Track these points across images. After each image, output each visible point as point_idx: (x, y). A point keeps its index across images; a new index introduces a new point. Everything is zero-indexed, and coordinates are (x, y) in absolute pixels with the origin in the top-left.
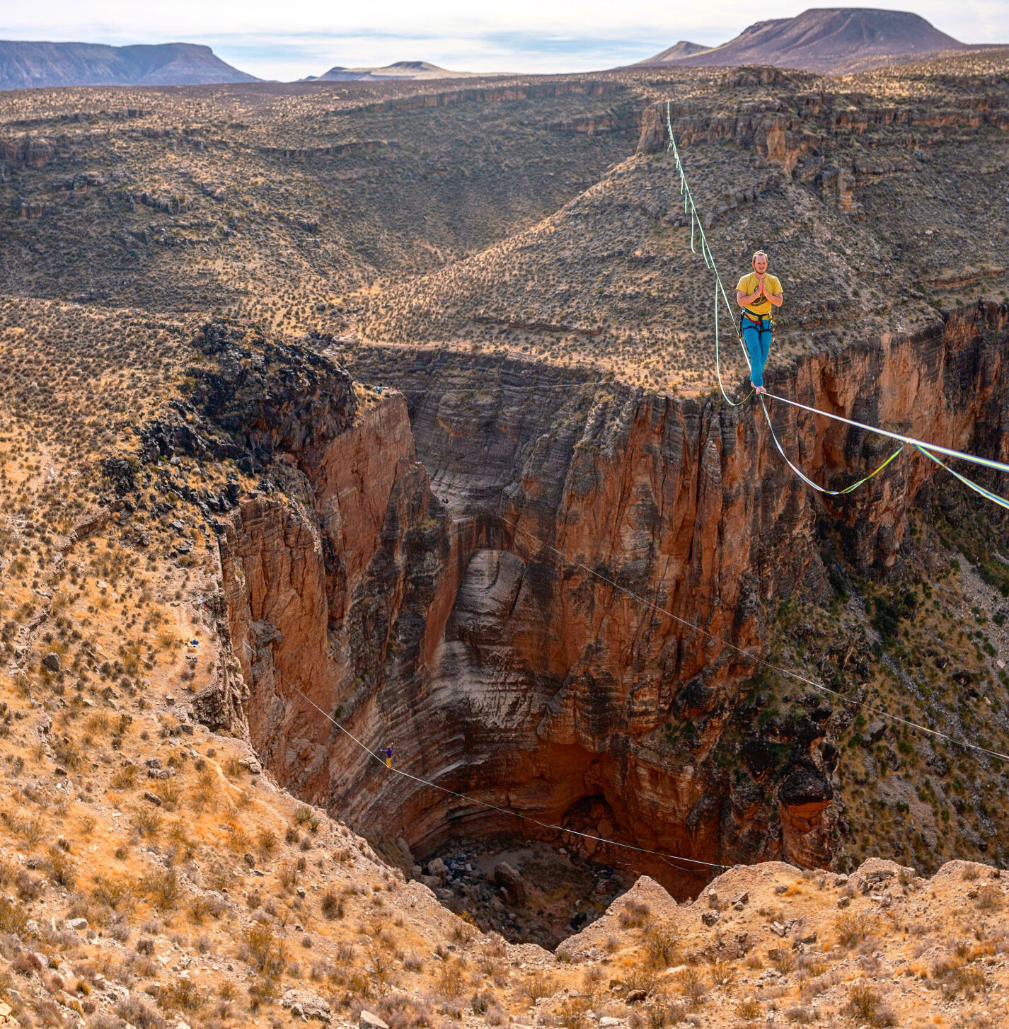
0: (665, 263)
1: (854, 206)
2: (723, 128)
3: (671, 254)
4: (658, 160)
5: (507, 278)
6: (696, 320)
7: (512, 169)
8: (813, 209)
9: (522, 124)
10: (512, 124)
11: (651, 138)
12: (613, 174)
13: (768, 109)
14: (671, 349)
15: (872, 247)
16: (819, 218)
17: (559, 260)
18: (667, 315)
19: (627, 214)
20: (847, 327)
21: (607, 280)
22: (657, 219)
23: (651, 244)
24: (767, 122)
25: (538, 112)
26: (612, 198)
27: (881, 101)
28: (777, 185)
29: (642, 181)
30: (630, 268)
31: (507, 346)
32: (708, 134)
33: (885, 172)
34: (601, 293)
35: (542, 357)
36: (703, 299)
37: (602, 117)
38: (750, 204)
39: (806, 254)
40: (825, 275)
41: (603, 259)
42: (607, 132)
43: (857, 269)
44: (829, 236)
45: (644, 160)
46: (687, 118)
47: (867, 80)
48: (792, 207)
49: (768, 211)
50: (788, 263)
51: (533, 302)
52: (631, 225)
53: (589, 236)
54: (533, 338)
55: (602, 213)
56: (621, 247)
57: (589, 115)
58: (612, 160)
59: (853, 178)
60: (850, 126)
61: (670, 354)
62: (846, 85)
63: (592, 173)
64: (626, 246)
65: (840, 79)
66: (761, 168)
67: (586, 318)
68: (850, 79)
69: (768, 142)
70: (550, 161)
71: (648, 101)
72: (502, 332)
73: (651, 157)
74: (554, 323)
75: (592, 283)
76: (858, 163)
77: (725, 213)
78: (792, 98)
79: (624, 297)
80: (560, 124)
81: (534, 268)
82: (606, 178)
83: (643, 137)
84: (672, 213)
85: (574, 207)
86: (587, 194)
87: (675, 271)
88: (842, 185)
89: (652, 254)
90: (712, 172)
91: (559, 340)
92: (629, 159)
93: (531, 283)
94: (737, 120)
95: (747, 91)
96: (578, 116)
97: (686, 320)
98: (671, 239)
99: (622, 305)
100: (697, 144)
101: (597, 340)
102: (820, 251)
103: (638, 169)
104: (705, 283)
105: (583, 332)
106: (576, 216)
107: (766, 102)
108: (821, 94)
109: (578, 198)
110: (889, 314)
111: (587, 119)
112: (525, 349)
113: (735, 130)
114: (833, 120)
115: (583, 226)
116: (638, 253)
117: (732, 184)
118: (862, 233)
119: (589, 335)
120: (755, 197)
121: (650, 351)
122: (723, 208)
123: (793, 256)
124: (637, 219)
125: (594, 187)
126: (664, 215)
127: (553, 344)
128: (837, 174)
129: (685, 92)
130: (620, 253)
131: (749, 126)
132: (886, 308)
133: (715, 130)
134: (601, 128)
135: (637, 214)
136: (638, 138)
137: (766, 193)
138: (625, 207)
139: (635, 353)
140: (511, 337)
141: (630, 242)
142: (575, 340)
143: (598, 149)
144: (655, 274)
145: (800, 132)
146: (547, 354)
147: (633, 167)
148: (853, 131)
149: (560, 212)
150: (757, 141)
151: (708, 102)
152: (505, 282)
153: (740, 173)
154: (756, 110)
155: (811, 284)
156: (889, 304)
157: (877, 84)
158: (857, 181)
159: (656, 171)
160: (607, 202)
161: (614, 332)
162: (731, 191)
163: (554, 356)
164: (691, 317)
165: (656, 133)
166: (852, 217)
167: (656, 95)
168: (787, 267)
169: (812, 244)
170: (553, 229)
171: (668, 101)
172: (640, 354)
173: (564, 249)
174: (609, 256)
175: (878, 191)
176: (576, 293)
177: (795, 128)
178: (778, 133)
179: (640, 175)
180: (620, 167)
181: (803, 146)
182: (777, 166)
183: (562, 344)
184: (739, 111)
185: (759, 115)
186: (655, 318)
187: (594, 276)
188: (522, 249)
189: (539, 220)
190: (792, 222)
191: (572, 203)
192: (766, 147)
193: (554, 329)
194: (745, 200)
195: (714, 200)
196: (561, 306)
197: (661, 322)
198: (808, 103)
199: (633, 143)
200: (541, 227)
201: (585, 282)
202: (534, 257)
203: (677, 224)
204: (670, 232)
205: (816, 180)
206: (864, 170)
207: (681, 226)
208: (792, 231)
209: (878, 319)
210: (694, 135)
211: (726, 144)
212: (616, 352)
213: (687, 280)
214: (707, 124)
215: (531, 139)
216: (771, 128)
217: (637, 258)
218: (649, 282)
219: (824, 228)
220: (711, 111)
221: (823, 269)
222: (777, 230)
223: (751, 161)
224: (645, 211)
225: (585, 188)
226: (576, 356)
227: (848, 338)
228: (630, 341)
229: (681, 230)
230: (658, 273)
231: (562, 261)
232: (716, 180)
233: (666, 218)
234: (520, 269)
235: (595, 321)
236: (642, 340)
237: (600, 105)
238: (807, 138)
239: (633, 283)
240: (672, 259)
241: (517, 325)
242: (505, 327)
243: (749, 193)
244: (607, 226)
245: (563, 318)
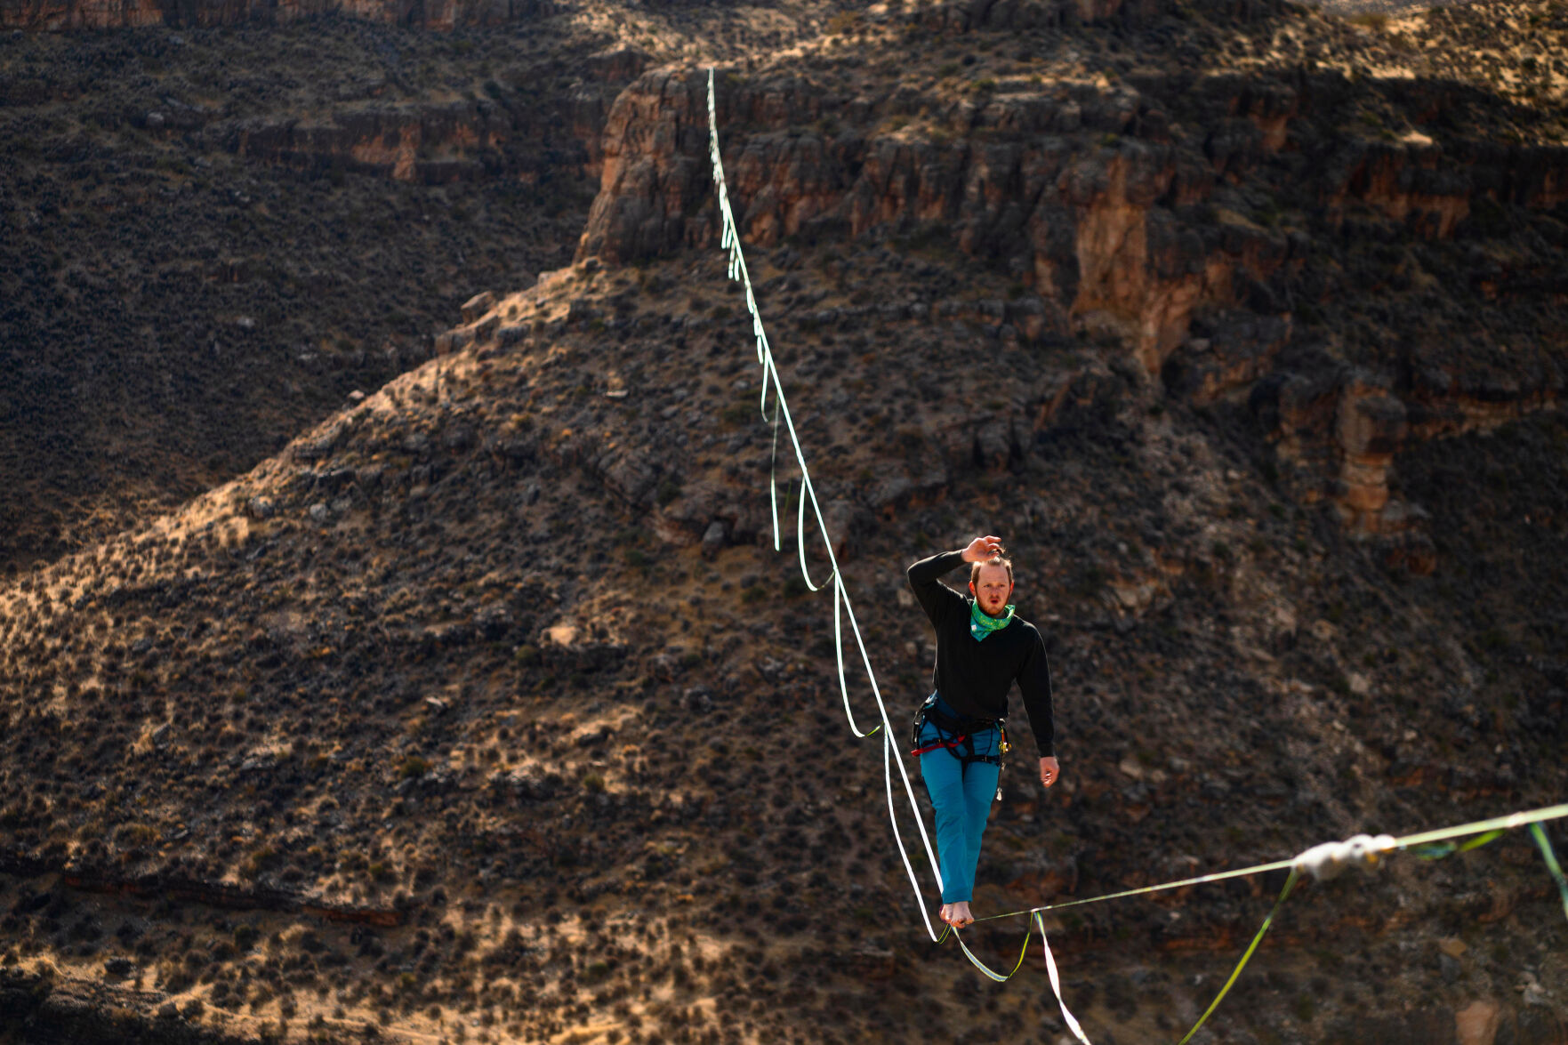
0: (658, 679)
1: (1395, 514)
2: (913, 185)
3: (685, 644)
4: (657, 289)
5: (59, 703)
6: (767, 891)
7: (95, 293)
8: (1236, 513)
9: (141, 123)
10: (104, 121)
11: (635, 205)
12: (484, 334)
13: (1086, 120)
14: (665, 992)
15: (1453, 675)
16: (1257, 548)
17: (260, 644)
18: (657, 868)
19: (530, 485)
20: (1332, 964)
21: (441, 731)
22: (642, 509)
23: (612, 605)
24: (1082, 170)
25: (206, 82)
26: (473, 422)
27: (1530, 117)
28: (1105, 410)
29: (593, 367)
30: (527, 689)
31: (48, 958)
32: (850, 206)
33: (1524, 394)
34: (416, 772)
35: (181, 1001)
36: (796, 818)
37: (450, 115)
38: (999, 476)
39: (1197, 680)
40: (1264, 766)
41: (430, 649)
42: (468, 175)
43: (1388, 753)
44: (1286, 618)
45: (605, 287)
46: (779, 136)
47: (1482, 34)
48: (1155, 499)
49: (1059, 509)
50: (1124, 707)
51: (154, 797)
52: (540, 527)
53: (378, 563)
54: (148, 928)
55: (434, 477)
56: (499, 608)
57: (402, 105)
58: (479, 284)
59: (1394, 404)
60: (1401, 206)
61: (661, 1011)
62: (1399, 49)
63: (405, 327)
64: (518, 604)
65: (1377, 23)
66: (1043, 344)
67: (355, 864)
68: (1413, 25)
69: (1083, 246)
70: (243, 272)
71: (633, 63)
72: (30, 904)
73: (632, 275)
74: (230, 878)
75: (384, 734)
76: (1423, 350)
77: (901, 502)
78: (1183, 84)
79: (501, 793)
80: (289, 133)
81: (164, 672)
82: (455, 347)
83: (602, 202)
84: (701, 489)
85: (329, 450)
86: (381, 403)
87: (695, 705)
88: (1355, 431)
89: (615, 640)
90: (860, 347)
91: (247, 941)
92: (549, 280)
93: (149, 729)
94: (967, 157)
95: (1013, 47)
96: (360, 107)
97: (729, 889)
98: (691, 589)
99: (489, 823)
100: (809, 237)
101: (389, 945)
102: (1251, 672)
103: (580, 314)
104: (805, 757)
105: (340, 916)
106: (333, 486)
107: (1086, 94)
108: (1299, 76)
109: (347, 417)
110: (1498, 929)
111: (395, 120)
112: (118, 970)
113: (959, 192)
114: (1338, 178)
115: (360, 522)
116: (562, 634)
117: (933, 396)
118: (1418, 618)
119: (362, 925)
120: (1016, 452)
121: (585, 996)
122: (893, 485)
123: (1146, 683)
124: (567, 506)
125: (408, 379)
126: (670, 497)
127: (223, 954)
128: (1338, 388)
129: (773, 40)
130: (495, 630)
131: (1011, 183)
132: (1486, 905)
133: (881, 188)
134: (446, 156)
135: (567, 487)
136: (587, 202)
137: (1059, 438)
138: (521, 460)
139: (529, 1000)
140: (67, 923)
141: (534, 591)
142: (307, 942)
143: (429, 236)
144: (622, 716)
145: (1205, 217)
146: (198, 991)
147: (561, 312)
148: (1414, 225)
149: (273, 464)
150: (1039, 239)
151: (862, 78)
152: (52, 720)
153: (966, 356)
154: (1042, 119)
155: (1207, 794)
156: (1500, 893)
157: (1518, 52)
158: (1415, 418)
159: (648, 329)
160: (454, 436)
161: (454, 918)
162: (929, 424)
163: (227, 998)
164: (747, 881)
165: (655, 186)
166: (1384, 555)
167: (663, 42)
168: (1121, 723)
169: (1222, 641)
170: (243, 527)
171: (709, 66)
172: (550, 1005)
173: (282, 604)
174: (450, 640)
175: (1493, 464)
176: (322, 769)
177: (1188, 200)
178: (1121, 214)
179: (585, 342)
180: (514, 309)
181: (1213, 272)
182: (1109, 342)
183: (260, 955)
184: (976, 119)
185: (1054, 143)
186: (611, 877)
187: (390, 708)
188: (120, 598)
189: (189, 493)
190: (1150, 556)
191: (323, 434)
192: (1073, 264)
193: (234, 900)
194: (978, 459)
195: (861, 453)
196: (261, 817)
197: (634, 893)
198: (1244, 108)
199: (564, 222)
200: (196, 517)
201: (354, 730)
202: (165, 630)
203: (713, 534)
204: (687, 560)
205: (1255, 402)
206: (1445, 378)
207: (730, 541)
208: (1147, 590)
209: (1452, 945)
210: (801, 204)
211: (919, 244)
212: (460, 996)
213: (739, 742)
214: (851, 161)
215: (176, 183)
216: (1096, 195)
217: (557, 649)
218: (598, 744)
219: (1269, 588)
220: (871, 114)
221: (1256, 740)
222: (1092, 582)
223: (1010, 315)
224: (595, 480)
225: (372, 386)
226: (308, 1005)
227: (1332, 1004)
228: (513, 956)
229: (727, 557)
230: (632, 712)
231: (272, 652)
232: (873, 380)
233: (677, 510)
234: (111, 673)
235: (385, 877)
236: (561, 953)
237: (445, 67)
238: (1229, 243)
239: (538, 744)
240: (689, 664)
241: (94, 877)
242: (44, 886)
243: (994, 436)
244: (452, 528)
245: (268, 862)
